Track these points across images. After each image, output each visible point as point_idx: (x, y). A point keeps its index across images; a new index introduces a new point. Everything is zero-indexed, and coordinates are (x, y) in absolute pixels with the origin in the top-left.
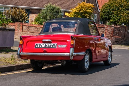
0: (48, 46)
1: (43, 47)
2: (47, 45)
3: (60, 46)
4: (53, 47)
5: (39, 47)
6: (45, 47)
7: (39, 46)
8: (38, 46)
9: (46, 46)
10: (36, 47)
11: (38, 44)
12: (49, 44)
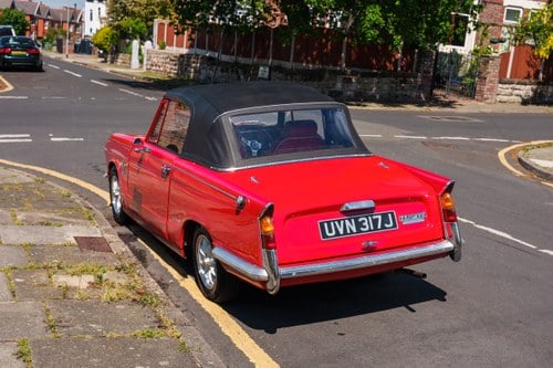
0: (366, 224)
1: (352, 232)
2: (360, 220)
3: (407, 220)
4: (386, 225)
5: (338, 233)
6: (359, 231)
7: (336, 229)
8: (330, 231)
9: (359, 225)
10: (325, 236)
11: (329, 223)
12: (367, 217)
